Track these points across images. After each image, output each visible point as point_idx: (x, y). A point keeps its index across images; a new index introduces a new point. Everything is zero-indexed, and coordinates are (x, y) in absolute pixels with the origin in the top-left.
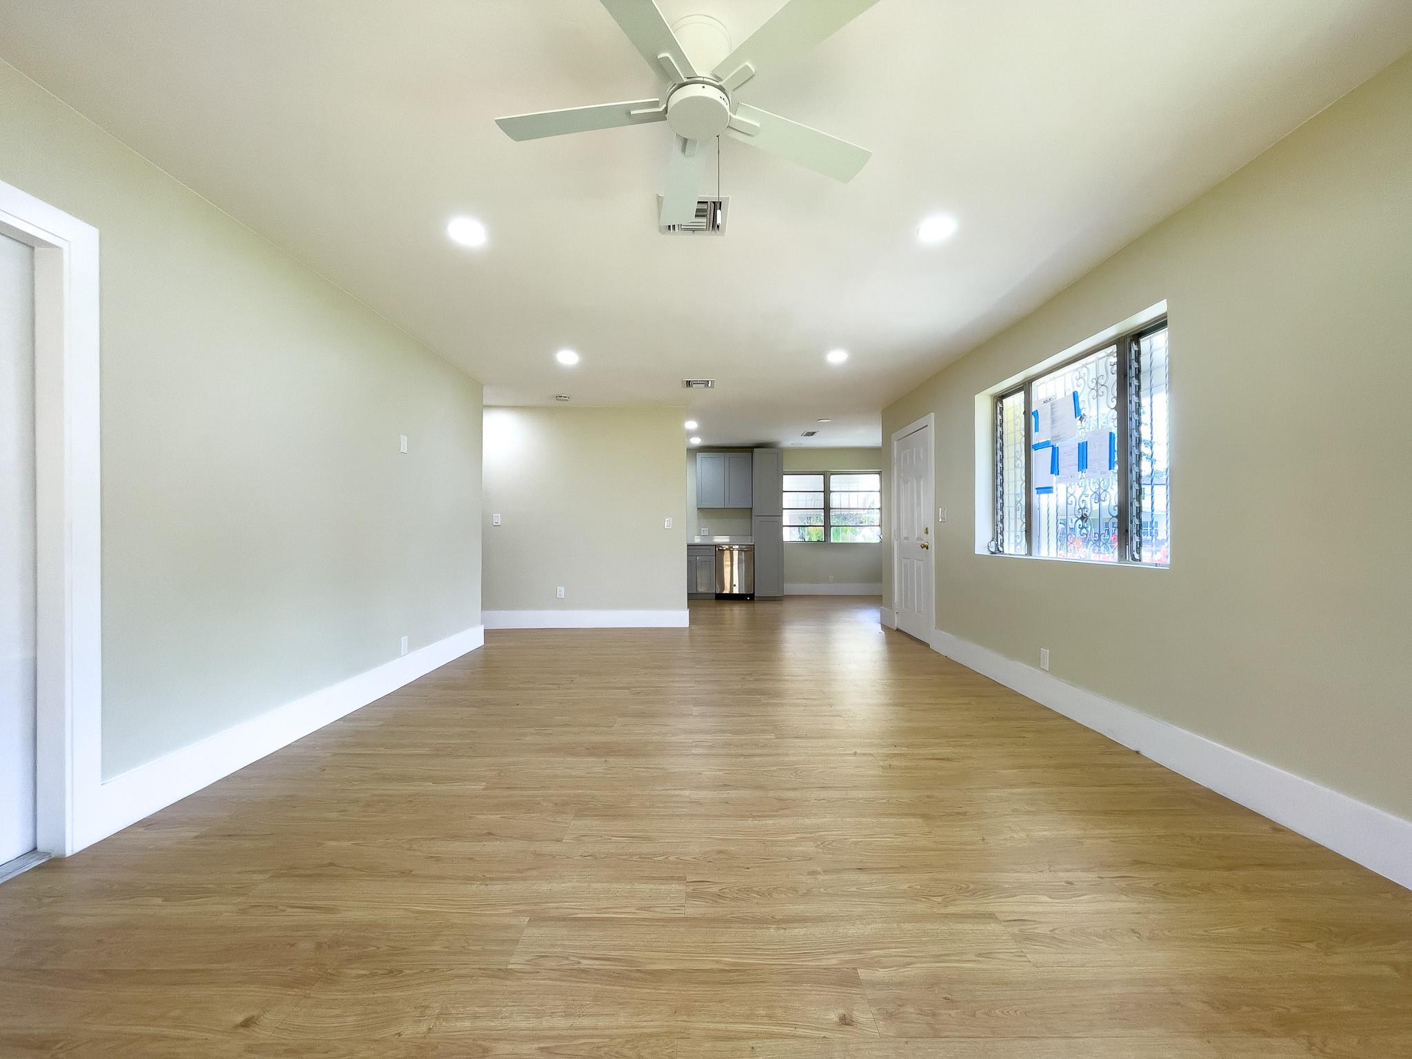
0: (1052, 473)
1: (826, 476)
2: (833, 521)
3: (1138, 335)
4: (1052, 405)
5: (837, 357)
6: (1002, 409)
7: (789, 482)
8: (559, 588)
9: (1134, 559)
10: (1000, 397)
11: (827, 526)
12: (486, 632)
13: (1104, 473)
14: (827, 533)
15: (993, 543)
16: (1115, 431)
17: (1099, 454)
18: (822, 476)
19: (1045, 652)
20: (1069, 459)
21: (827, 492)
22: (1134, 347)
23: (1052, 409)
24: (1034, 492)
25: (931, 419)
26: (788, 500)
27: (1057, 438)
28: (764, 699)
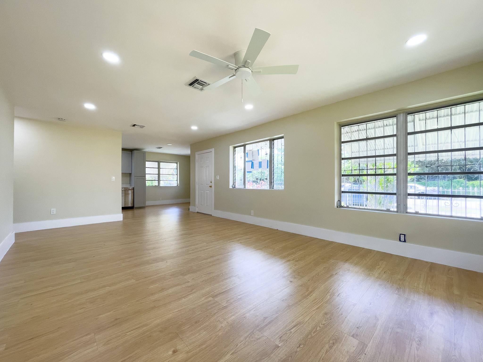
0: (252, 168)
1: (159, 163)
2: (161, 179)
3: (274, 140)
4: (252, 152)
6: (235, 150)
7: (148, 164)
8: (52, 209)
9: (272, 188)
10: (235, 148)
11: (159, 180)
13: (266, 169)
14: (159, 183)
15: (233, 186)
16: (269, 160)
17: (265, 165)
18: (157, 163)
19: (252, 211)
20: (256, 165)
21: (159, 168)
22: (273, 142)
23: (252, 153)
24: (246, 172)
25: (213, 150)
26: (147, 171)
27: (254, 160)
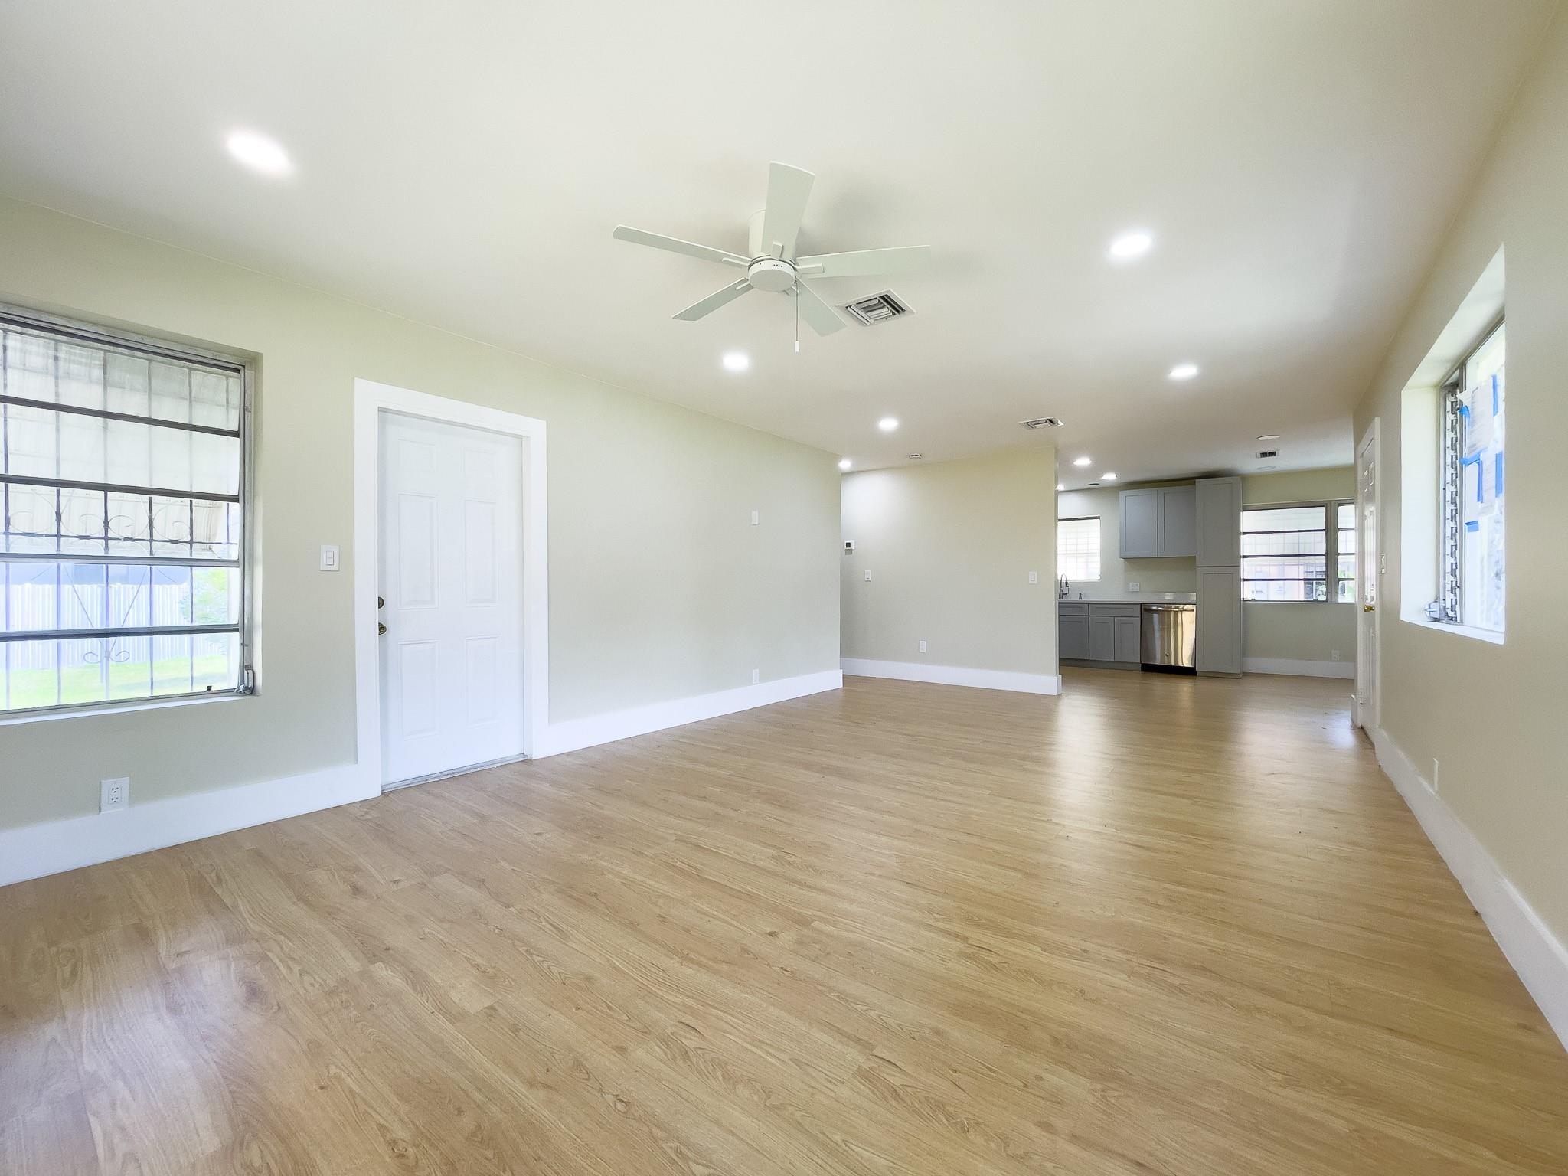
0: (1478, 500)
1: (1331, 508)
2: (1342, 572)
5: (1184, 372)
6: (1455, 404)
8: (920, 642)
11: (1329, 579)
12: (844, 676)
14: (1331, 591)
15: (1435, 607)
18: (1323, 508)
20: (1489, 479)
21: (1331, 530)
24: (1465, 528)
25: (1377, 424)
26: (1249, 545)
28: (1028, 765)
